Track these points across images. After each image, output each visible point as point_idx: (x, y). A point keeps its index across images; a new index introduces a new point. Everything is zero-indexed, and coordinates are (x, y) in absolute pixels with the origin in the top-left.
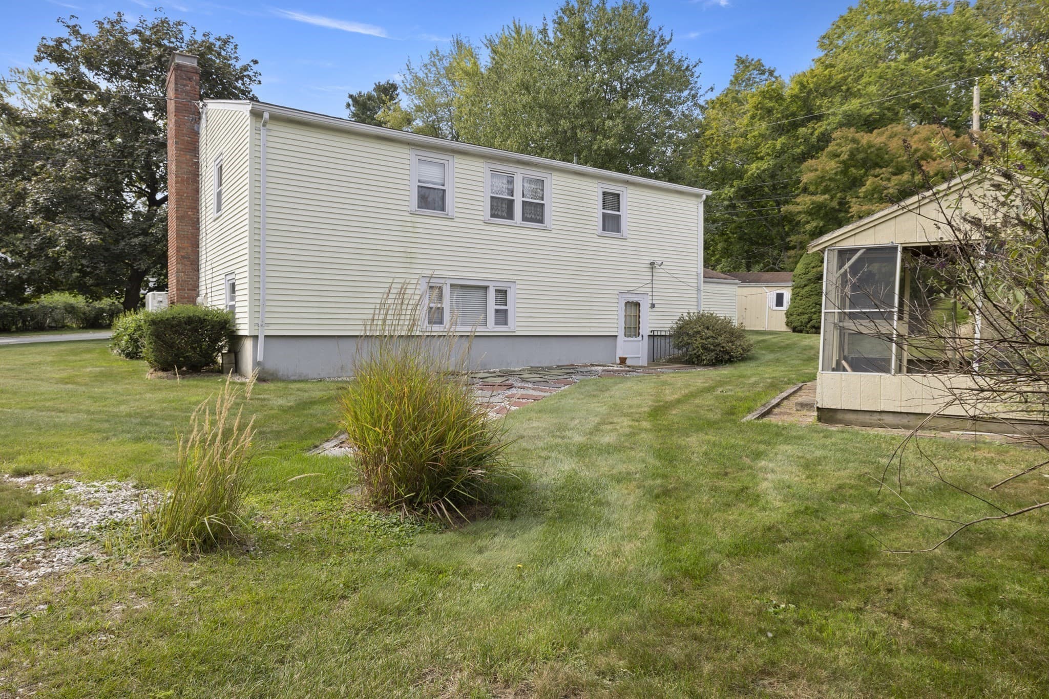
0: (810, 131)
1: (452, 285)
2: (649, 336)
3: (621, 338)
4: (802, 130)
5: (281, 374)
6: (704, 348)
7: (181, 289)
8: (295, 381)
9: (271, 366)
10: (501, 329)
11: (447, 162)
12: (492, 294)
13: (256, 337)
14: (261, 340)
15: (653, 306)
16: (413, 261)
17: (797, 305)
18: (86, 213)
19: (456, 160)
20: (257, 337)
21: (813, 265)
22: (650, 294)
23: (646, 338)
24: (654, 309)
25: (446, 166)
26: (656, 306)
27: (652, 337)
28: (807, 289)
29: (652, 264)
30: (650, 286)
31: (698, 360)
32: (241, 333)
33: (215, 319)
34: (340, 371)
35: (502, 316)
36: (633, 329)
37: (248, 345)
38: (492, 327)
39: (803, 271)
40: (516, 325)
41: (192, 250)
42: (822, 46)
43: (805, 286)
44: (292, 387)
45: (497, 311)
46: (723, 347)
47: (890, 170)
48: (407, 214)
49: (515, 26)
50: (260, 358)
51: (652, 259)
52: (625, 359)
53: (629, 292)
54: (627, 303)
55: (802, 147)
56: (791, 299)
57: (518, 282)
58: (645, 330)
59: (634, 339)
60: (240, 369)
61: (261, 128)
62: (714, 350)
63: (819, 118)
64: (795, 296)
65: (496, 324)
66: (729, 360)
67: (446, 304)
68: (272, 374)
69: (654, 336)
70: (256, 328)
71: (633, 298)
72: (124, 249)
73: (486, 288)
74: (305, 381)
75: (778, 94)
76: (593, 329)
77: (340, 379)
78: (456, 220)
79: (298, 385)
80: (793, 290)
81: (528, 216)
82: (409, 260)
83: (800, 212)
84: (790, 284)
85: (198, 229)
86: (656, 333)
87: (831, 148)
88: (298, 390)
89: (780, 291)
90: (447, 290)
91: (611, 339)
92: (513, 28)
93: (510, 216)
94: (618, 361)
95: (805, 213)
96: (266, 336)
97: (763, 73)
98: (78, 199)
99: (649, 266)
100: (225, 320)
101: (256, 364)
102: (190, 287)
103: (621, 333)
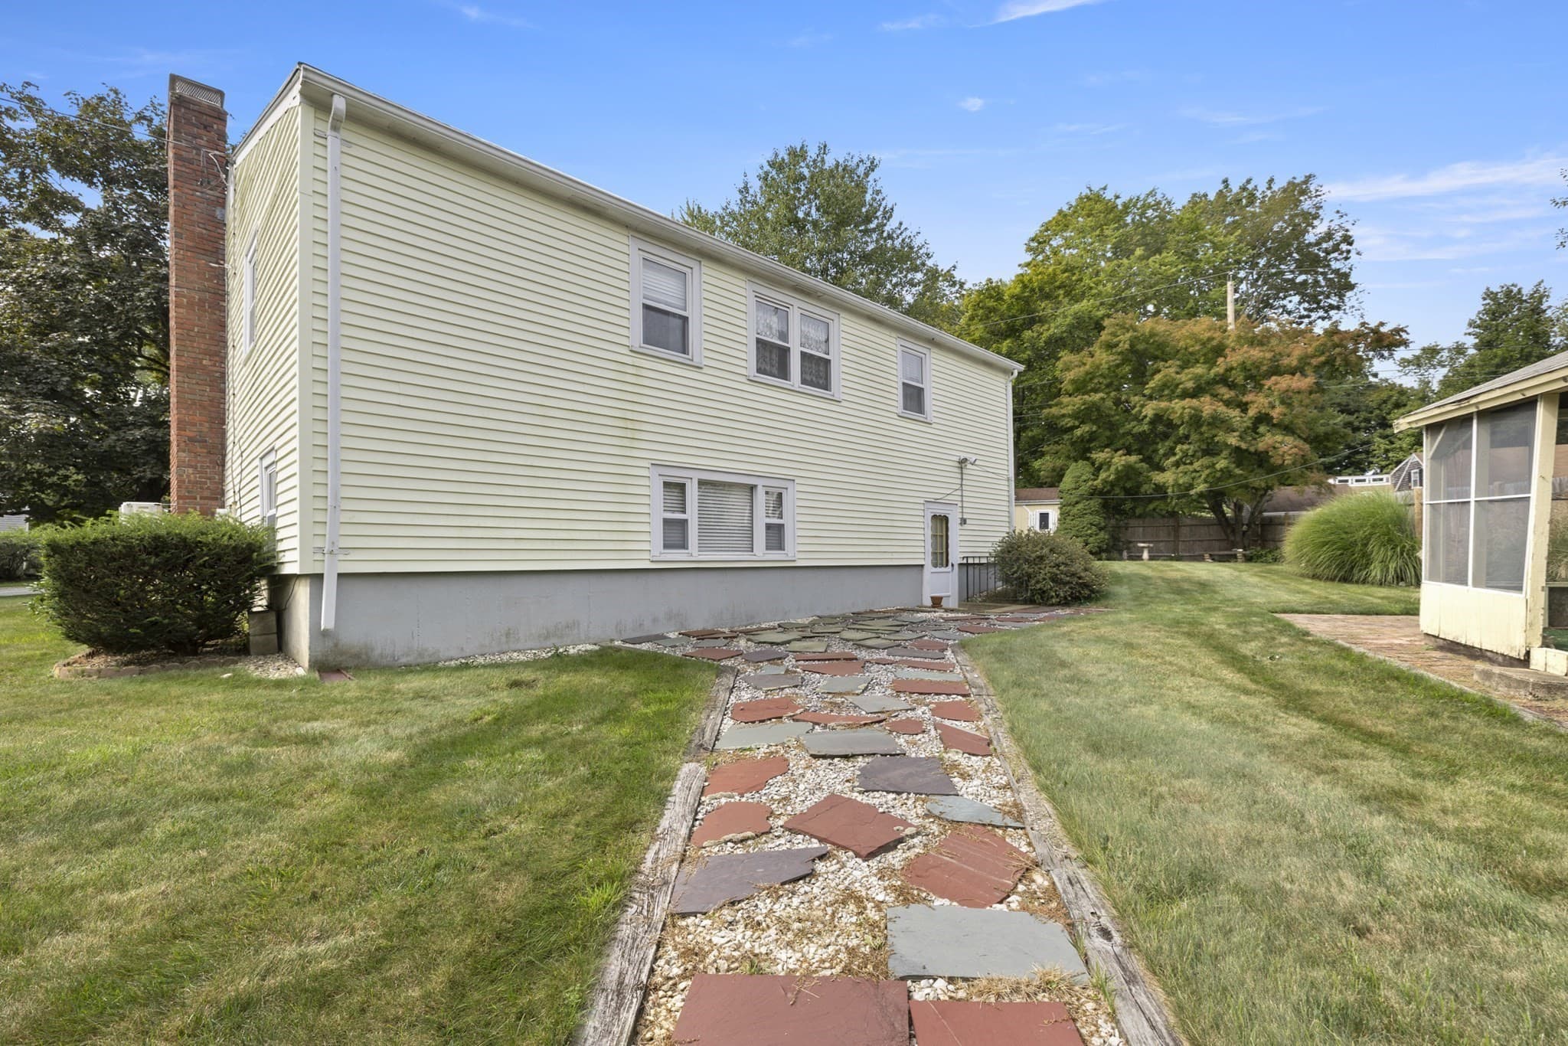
0: (1035, 335)
1: (702, 483)
2: (960, 564)
3: (929, 568)
4: (1027, 334)
5: (377, 652)
6: (1054, 579)
7: (188, 498)
8: (409, 669)
9: (354, 637)
10: (775, 557)
11: (689, 270)
12: (760, 497)
13: (317, 578)
14: (330, 586)
15: (964, 521)
16: (637, 435)
17: (1069, 526)
18: (40, 387)
19: (704, 270)
20: (320, 577)
21: (1084, 478)
22: (960, 504)
23: (956, 567)
24: (965, 527)
25: (689, 276)
26: (968, 521)
27: (965, 566)
28: (1080, 506)
29: (963, 462)
30: (959, 493)
31: (1042, 598)
32: (287, 570)
33: (225, 541)
34: (504, 639)
35: (776, 535)
36: (941, 557)
37: (301, 594)
38: (761, 554)
39: (1073, 486)
40: (798, 550)
41: (211, 428)
42: (1029, 249)
43: (1077, 503)
44: (402, 686)
45: (769, 527)
46: (1080, 578)
47: (1178, 363)
48: (626, 351)
49: (689, 208)
50: (327, 622)
51: (963, 456)
52: (940, 599)
53: (935, 502)
54: (934, 517)
55: (1028, 352)
56: (1059, 520)
57: (798, 480)
58: (956, 556)
59: (943, 569)
60: (287, 644)
61: (329, 132)
62: (1069, 583)
63: (1042, 321)
64: (1064, 516)
65: (768, 548)
66: (1089, 596)
67: (692, 515)
68: (357, 656)
69: (967, 565)
70: (319, 557)
71: (940, 510)
72: (114, 447)
73: (752, 488)
74: (430, 667)
75: (999, 294)
76: (895, 556)
77: (505, 658)
78: (706, 370)
79: (417, 682)
80: (1061, 509)
81: (808, 378)
82: (629, 434)
83: (1064, 416)
84: (1058, 501)
85: (224, 391)
86: (971, 561)
87: (1104, 336)
88: (418, 695)
89: (1044, 510)
90: (692, 493)
91: (916, 570)
92: (686, 210)
93: (783, 373)
94: (928, 602)
95: (1069, 416)
96: (340, 575)
97: (954, 284)
98: (27, 364)
99: (957, 465)
100: (249, 545)
101: (319, 635)
102: (207, 493)
103: (927, 561)
